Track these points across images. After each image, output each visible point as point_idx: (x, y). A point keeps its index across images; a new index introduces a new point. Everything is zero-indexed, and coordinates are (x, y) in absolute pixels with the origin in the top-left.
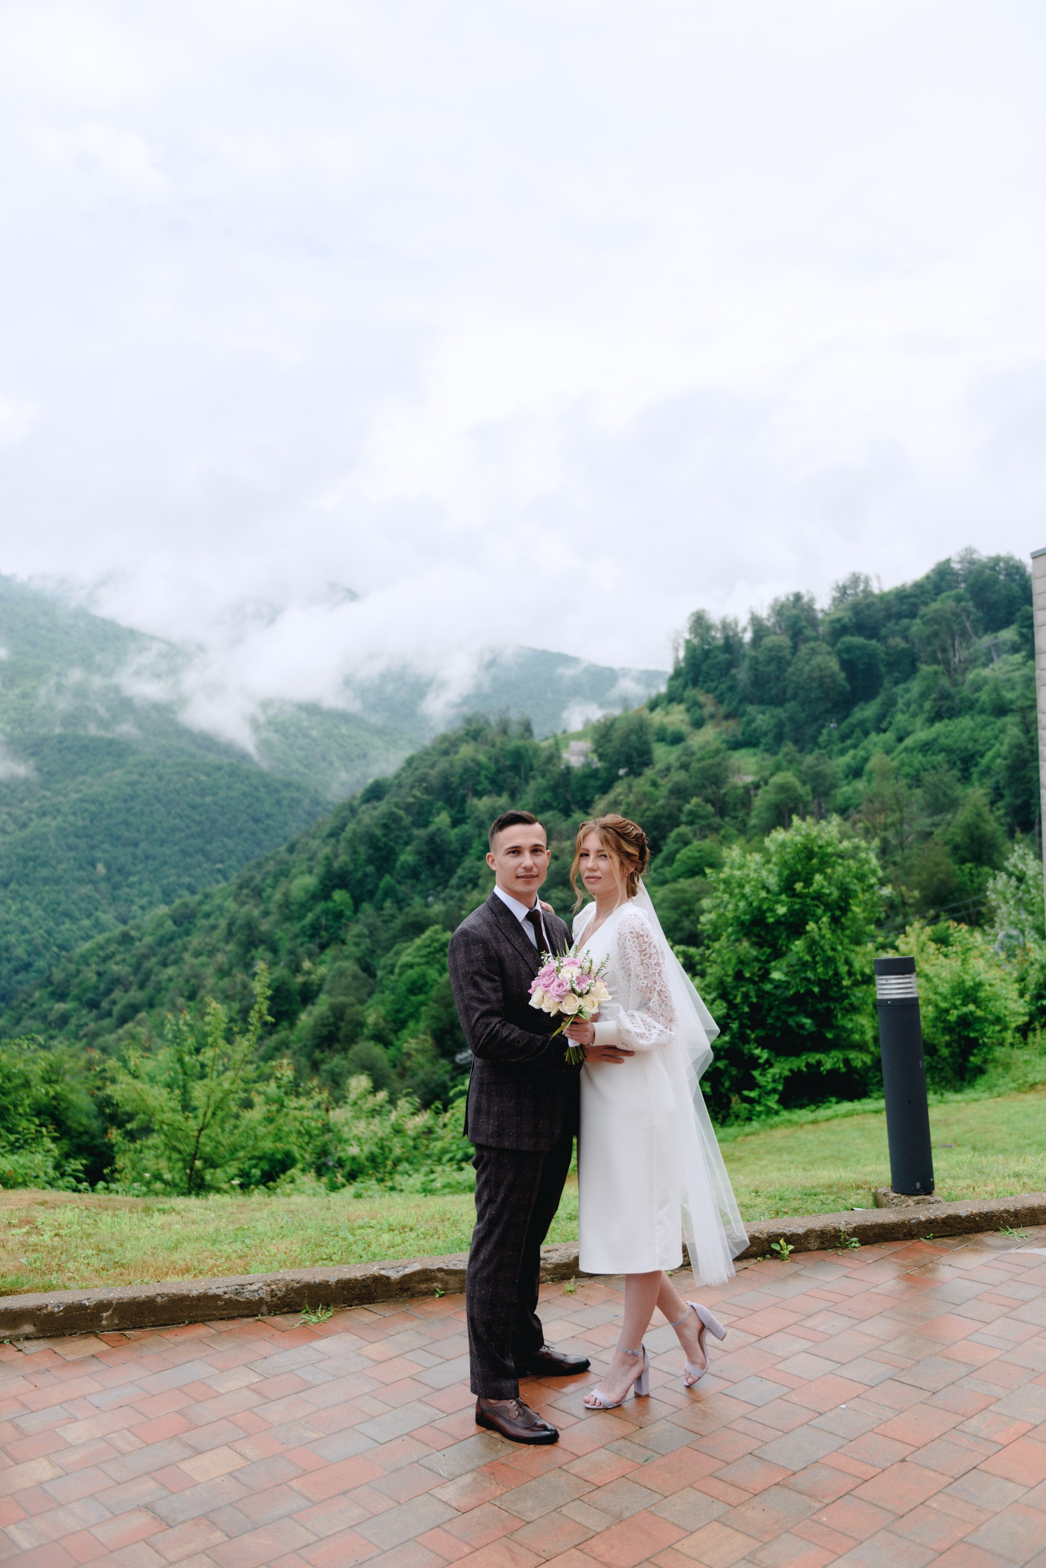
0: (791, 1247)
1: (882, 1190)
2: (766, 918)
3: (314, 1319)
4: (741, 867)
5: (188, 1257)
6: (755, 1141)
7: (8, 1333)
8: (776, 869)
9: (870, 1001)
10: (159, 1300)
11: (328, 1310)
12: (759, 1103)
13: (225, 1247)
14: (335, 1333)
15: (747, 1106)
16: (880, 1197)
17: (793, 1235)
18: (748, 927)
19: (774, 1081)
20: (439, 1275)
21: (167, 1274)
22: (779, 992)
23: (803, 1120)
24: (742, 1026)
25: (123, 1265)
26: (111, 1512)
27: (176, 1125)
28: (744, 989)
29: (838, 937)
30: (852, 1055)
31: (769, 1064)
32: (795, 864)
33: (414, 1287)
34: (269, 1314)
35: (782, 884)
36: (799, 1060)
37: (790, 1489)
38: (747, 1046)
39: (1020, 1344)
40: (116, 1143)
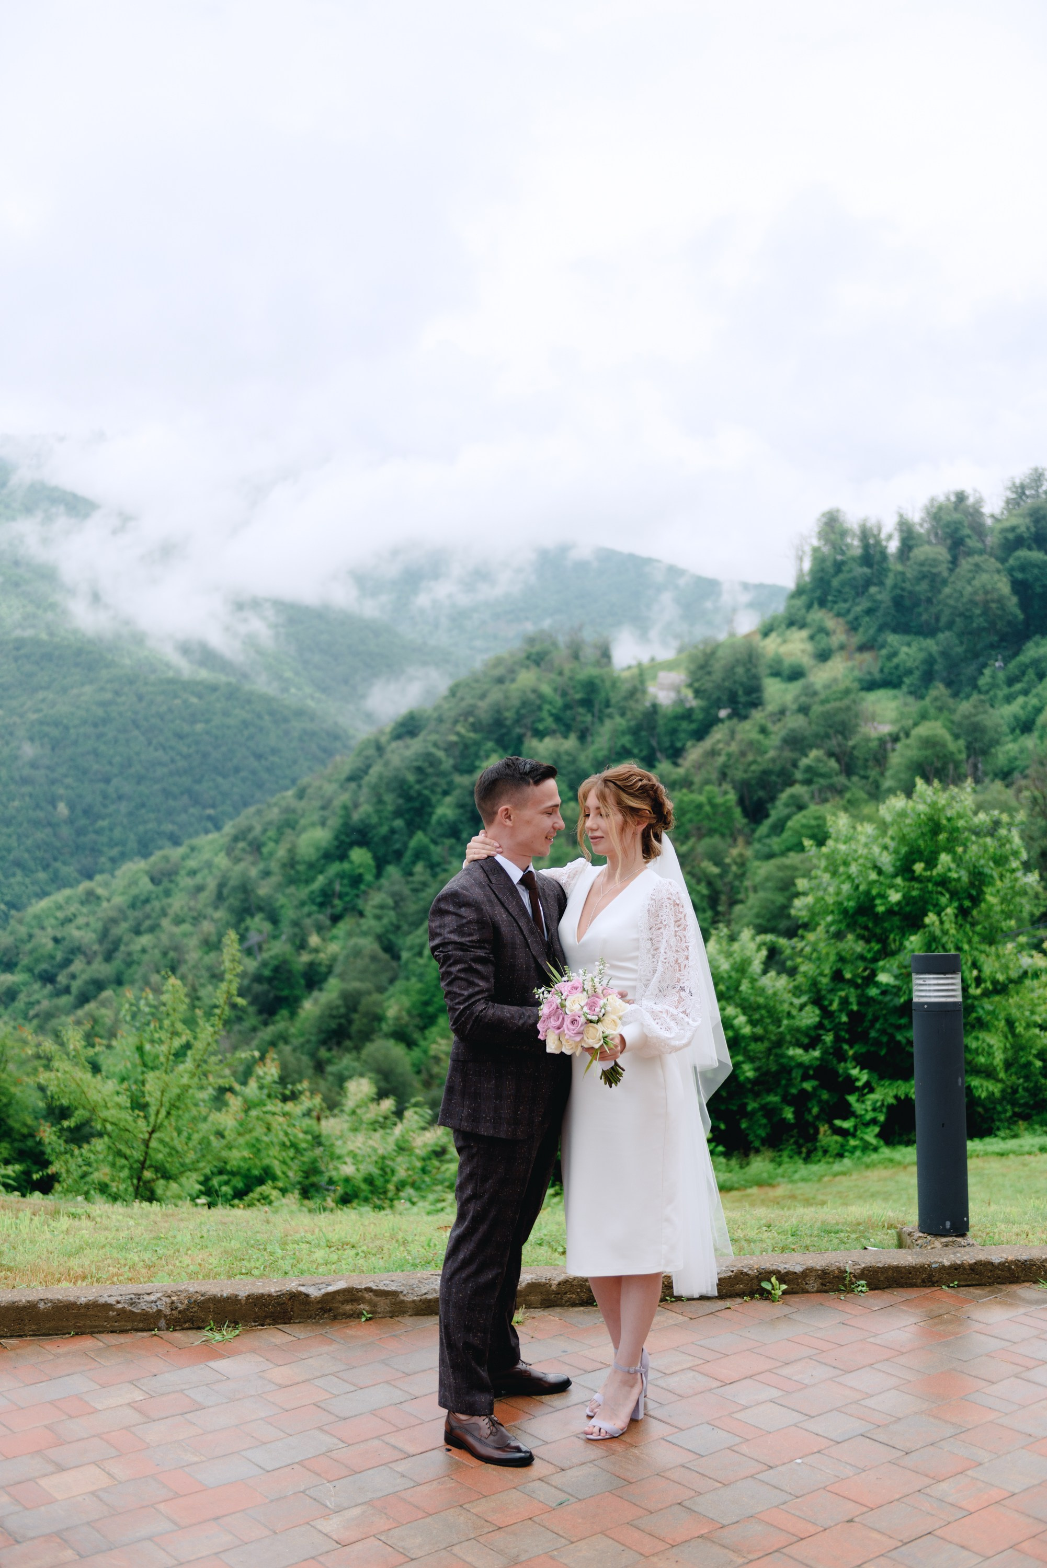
0: (784, 1287)
1: (907, 1229)
2: (875, 906)
3: (218, 1336)
4: (848, 840)
5: (87, 1263)
6: (844, 1183)
8: (892, 845)
10: (42, 1305)
11: (235, 1328)
12: (854, 1136)
13: (133, 1255)
14: (241, 1352)
15: (838, 1138)
16: (905, 1236)
17: (788, 1273)
18: (853, 916)
19: (874, 1110)
20: (368, 1296)
21: (59, 1281)
22: (888, 998)
23: (908, 1160)
24: (838, 1039)
25: (10, 1269)
27: (122, 1124)
28: (843, 994)
29: (966, 933)
30: (975, 1082)
31: (869, 1087)
32: (916, 840)
33: (337, 1308)
34: (168, 1329)
35: (898, 863)
36: (908, 1085)
37: (714, 1542)
38: (842, 1064)
39: (1024, 1407)
40: (50, 1143)
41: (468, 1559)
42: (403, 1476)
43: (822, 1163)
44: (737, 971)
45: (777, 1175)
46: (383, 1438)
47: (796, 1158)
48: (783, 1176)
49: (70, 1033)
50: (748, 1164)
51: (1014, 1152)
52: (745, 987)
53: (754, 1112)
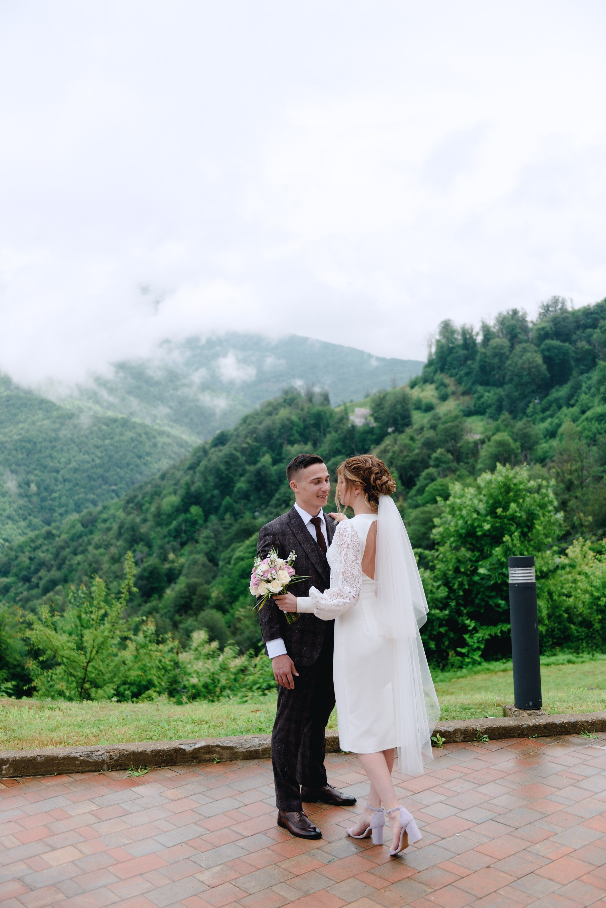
0: (444, 739)
1: (509, 706)
2: (476, 532)
3: (136, 774)
4: (460, 497)
5: (61, 735)
6: (463, 682)
8: (485, 499)
9: (546, 590)
10: (39, 759)
11: (145, 769)
12: (468, 656)
13: (86, 730)
14: (148, 782)
15: (459, 658)
16: (507, 710)
17: (446, 732)
18: (464, 538)
19: (478, 642)
20: (217, 749)
21: (47, 745)
22: (484, 582)
23: (497, 669)
24: (458, 604)
25: (19, 739)
27: (72, 658)
28: (460, 580)
29: (525, 546)
31: (475, 630)
32: (497, 496)
33: (201, 757)
34: (108, 770)
35: (488, 509)
36: (496, 628)
37: (415, 880)
38: (461, 618)
39: (578, 802)
40: (32, 670)
41: (281, 894)
42: (243, 848)
43: (450, 672)
46: (230, 827)
47: (437, 669)
49: (42, 609)
51: (554, 664)
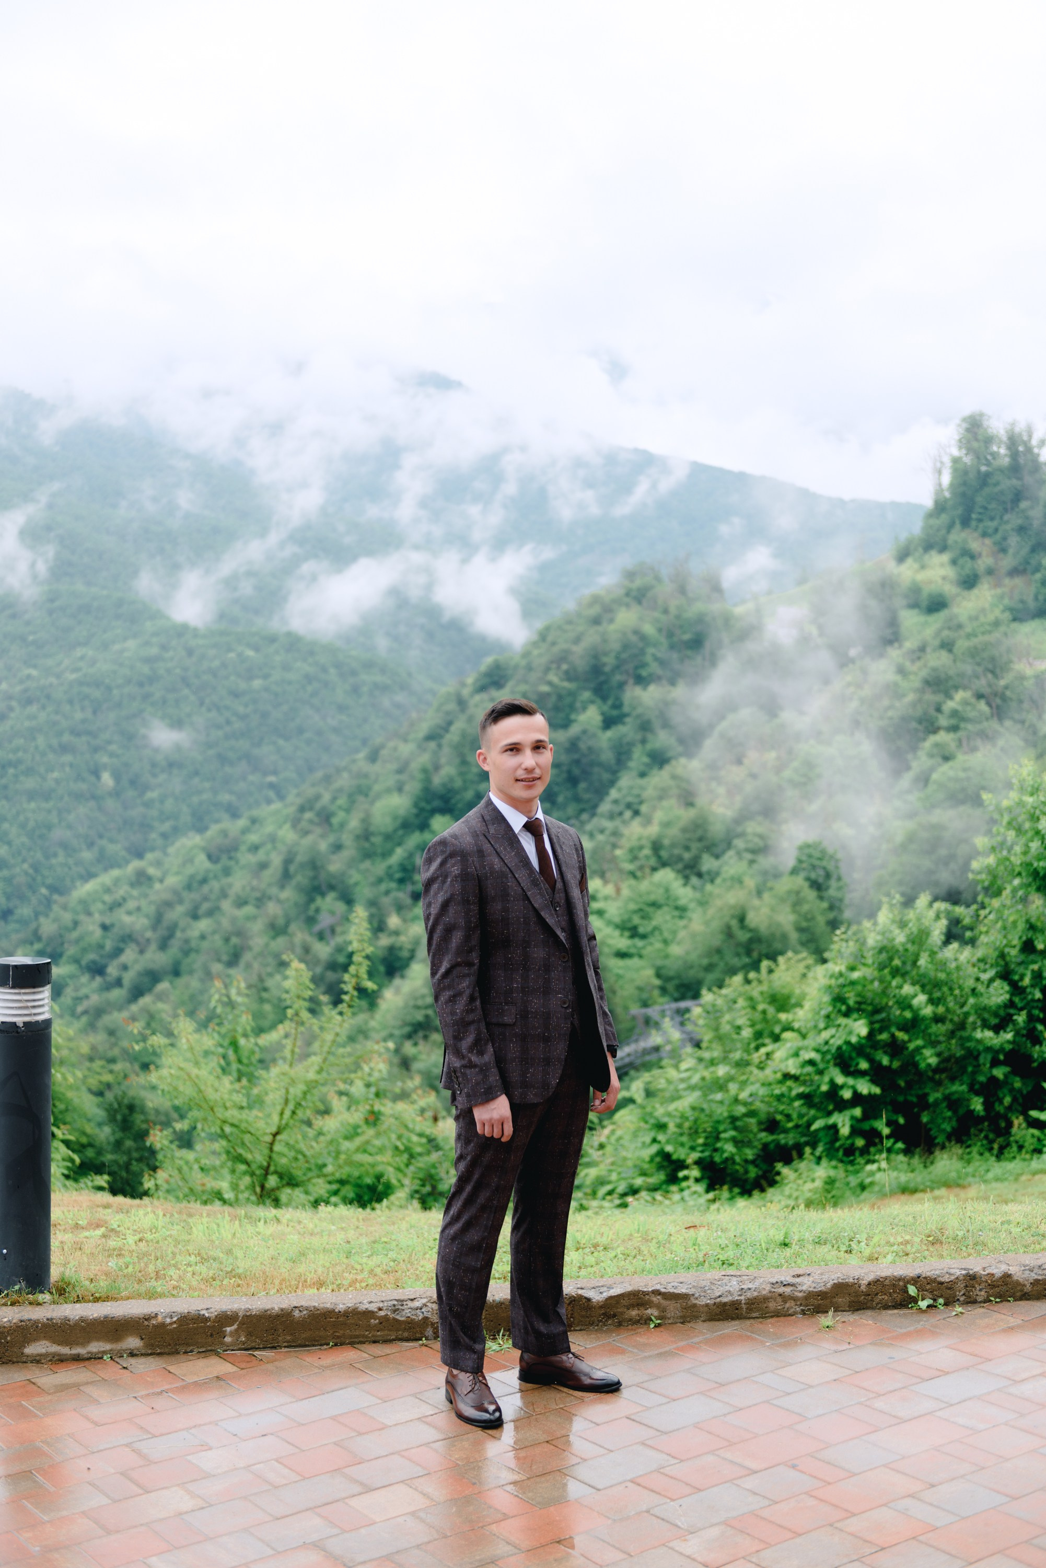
5: (320, 1270)
7: (108, 1346)
10: (296, 1313)
13: (365, 1260)
15: (1036, 1132)
20: (656, 1299)
21: (298, 1288)
25: (237, 1276)
26: (273, 1549)
27: (243, 1126)
33: (622, 1313)
38: (1037, 1048)
40: (162, 1149)
42: (755, 1494)
43: (1017, 1161)
44: (913, 943)
45: (967, 1175)
46: (717, 1453)
47: (987, 1154)
48: (974, 1176)
49: (181, 1025)
50: (932, 1163)
52: (922, 962)
53: (937, 1103)
